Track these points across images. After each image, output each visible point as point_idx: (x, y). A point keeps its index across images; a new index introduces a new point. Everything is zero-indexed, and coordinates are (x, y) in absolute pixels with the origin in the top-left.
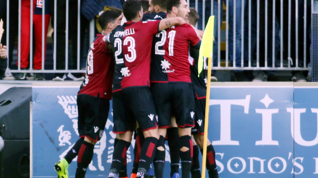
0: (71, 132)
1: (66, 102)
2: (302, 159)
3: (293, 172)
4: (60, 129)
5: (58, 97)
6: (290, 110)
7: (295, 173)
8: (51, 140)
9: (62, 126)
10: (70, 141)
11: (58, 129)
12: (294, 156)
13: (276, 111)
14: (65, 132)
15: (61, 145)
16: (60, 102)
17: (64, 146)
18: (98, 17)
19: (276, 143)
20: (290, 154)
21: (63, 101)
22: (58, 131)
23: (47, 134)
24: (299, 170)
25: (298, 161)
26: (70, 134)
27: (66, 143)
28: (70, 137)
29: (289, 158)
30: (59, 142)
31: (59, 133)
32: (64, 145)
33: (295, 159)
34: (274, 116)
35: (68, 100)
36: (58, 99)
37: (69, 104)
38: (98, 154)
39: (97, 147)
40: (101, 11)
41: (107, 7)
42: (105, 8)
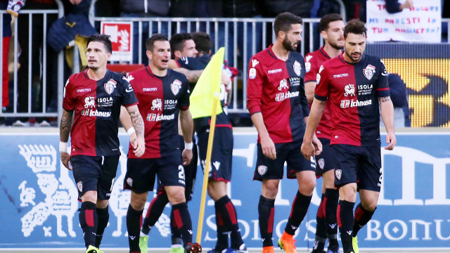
0: (35, 189)
1: (29, 153)
3: (306, 238)
4: (22, 186)
5: (20, 146)
7: (310, 240)
8: (11, 199)
9: (25, 182)
10: (34, 200)
11: (19, 185)
14: (28, 189)
15: (23, 205)
16: (22, 152)
17: (26, 207)
18: (68, 47)
21: (26, 151)
22: (19, 188)
23: (6, 192)
25: (313, 225)
26: (34, 191)
27: (29, 203)
28: (34, 196)
30: (21, 202)
31: (20, 191)
32: (27, 205)
35: (31, 150)
36: (19, 149)
37: (33, 155)
38: (68, 216)
39: (68, 207)
40: (71, 40)
41: (79, 36)
42: (77, 37)
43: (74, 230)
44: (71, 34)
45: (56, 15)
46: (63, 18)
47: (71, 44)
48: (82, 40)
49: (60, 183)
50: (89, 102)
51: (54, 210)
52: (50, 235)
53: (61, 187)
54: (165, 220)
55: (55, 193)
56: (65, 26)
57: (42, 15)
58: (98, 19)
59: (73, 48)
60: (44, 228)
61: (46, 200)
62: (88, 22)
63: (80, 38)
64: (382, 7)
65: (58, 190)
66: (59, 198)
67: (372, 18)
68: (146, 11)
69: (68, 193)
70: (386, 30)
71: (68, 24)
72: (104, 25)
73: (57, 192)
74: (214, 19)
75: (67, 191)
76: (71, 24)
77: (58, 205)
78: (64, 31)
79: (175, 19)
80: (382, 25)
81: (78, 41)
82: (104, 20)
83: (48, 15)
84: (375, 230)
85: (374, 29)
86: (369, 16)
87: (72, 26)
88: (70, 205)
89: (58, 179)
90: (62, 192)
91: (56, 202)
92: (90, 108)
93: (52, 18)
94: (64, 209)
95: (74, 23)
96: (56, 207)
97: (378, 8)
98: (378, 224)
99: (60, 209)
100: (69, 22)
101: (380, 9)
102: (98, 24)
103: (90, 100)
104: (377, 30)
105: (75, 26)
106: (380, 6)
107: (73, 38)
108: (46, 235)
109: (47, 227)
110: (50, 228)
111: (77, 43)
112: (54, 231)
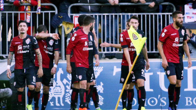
2: (165, 98)
3: (161, 105)
6: (159, 73)
7: (162, 106)
12: (161, 97)
13: (152, 74)
18: (59, 27)
19: (152, 90)
20: (159, 96)
24: (164, 104)
25: (164, 99)
29: (159, 98)
33: (162, 98)
34: (151, 76)
38: (60, 97)
39: (60, 93)
40: (61, 24)
41: (64, 22)
42: (63, 22)
43: (63, 103)
44: (60, 21)
45: (54, 13)
46: (57, 14)
47: (61, 25)
48: (65, 23)
49: (57, 84)
50: (20, 48)
51: (55, 95)
52: (53, 105)
53: (57, 85)
54: (101, 98)
55: (55, 88)
56: (58, 18)
57: (48, 13)
58: (72, 14)
59: (61, 27)
60: (51, 102)
61: (51, 90)
62: (68, 16)
63: (64, 23)
64: (191, 8)
65: (56, 86)
66: (56, 89)
67: (187, 12)
68: (90, 11)
69: (60, 87)
70: (193, 17)
71: (59, 17)
72: (74, 17)
73: (56, 87)
74: (121, 14)
75: (60, 86)
76: (61, 17)
77: (56, 92)
78: (58, 20)
79: (104, 14)
80: (191, 15)
81: (64, 24)
82: (74, 15)
83: (51, 13)
84: (190, 101)
85: (188, 17)
86: (186, 11)
87: (61, 18)
88: (61, 92)
89: (56, 82)
90: (58, 87)
91: (55, 91)
92: (20, 50)
93: (53, 14)
94: (59, 94)
95: (62, 17)
96: (55, 93)
97: (189, 8)
98: (191, 99)
99: (57, 94)
100: (60, 16)
101: (190, 9)
102: (72, 16)
103: (20, 47)
104: (189, 18)
105: (62, 18)
106: (190, 7)
107: (62, 23)
108: (51, 105)
109: (52, 102)
110: (53, 102)
111: (63, 24)
112: (54, 104)
